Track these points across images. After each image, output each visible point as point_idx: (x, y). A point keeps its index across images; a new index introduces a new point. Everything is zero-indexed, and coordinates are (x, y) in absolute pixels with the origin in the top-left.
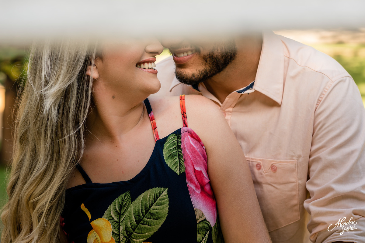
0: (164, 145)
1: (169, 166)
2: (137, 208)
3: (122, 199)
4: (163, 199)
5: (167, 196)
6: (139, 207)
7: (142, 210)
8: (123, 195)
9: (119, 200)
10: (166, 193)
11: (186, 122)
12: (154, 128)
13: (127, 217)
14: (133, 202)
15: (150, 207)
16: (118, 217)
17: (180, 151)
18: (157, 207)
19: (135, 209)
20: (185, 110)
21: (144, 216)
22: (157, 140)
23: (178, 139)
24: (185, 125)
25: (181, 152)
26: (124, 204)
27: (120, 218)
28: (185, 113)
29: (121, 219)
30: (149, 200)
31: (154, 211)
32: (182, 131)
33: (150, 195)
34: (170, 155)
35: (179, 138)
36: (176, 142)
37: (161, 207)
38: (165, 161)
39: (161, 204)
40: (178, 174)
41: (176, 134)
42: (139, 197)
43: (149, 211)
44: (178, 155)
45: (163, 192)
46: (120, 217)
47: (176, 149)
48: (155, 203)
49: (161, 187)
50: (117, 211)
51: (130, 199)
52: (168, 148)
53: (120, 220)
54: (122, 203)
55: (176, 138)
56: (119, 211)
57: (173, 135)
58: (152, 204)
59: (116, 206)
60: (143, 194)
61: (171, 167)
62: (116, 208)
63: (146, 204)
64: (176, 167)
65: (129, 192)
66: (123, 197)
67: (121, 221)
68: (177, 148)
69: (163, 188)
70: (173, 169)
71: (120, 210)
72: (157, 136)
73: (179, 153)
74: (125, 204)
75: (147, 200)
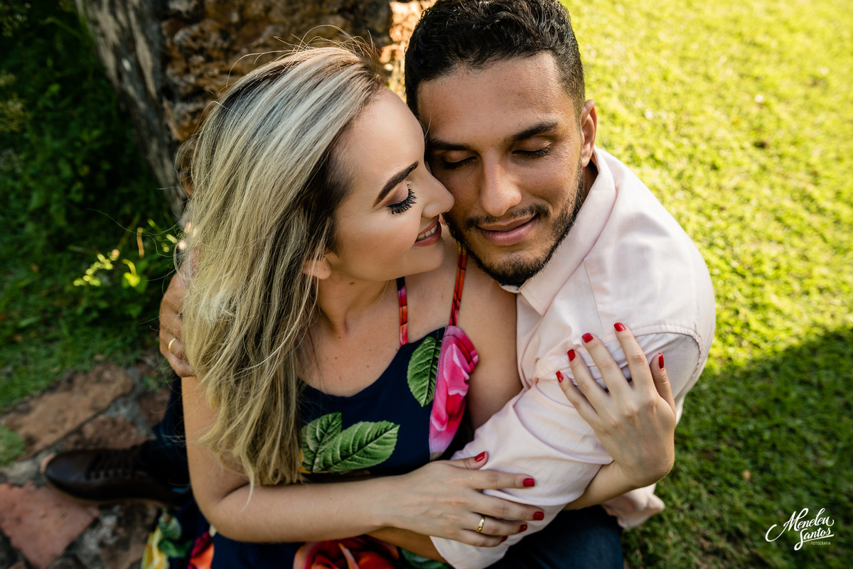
0: (413, 354)
1: (411, 390)
2: (347, 441)
3: (328, 421)
4: (388, 438)
5: (396, 436)
6: (350, 440)
7: (353, 445)
8: (330, 416)
9: (321, 421)
10: (395, 430)
11: (457, 316)
12: (404, 320)
13: (329, 448)
14: (344, 431)
15: (367, 443)
17: (435, 367)
18: (377, 446)
19: (343, 441)
20: (461, 294)
21: (354, 453)
22: (404, 343)
23: (436, 346)
24: (453, 321)
25: (435, 370)
27: (318, 448)
28: (460, 300)
29: (320, 450)
30: (368, 435)
31: (371, 450)
32: (447, 333)
33: (371, 430)
34: (418, 374)
35: (438, 344)
36: (433, 351)
37: (383, 447)
38: (409, 382)
39: (384, 444)
40: (422, 405)
41: (435, 337)
42: (355, 425)
43: (364, 448)
44: (429, 374)
45: (391, 429)
46: (319, 446)
47: (429, 363)
48: (376, 441)
49: (391, 422)
50: (316, 438)
51: (341, 427)
52: (417, 361)
53: (317, 450)
54: (327, 428)
55: (434, 344)
56: (319, 439)
57: (430, 338)
58: (371, 441)
59: (316, 429)
60: (361, 424)
61: (414, 394)
62: (315, 432)
63: (361, 440)
64: (422, 395)
65: (340, 414)
67: (319, 452)
68: (431, 361)
69: (392, 424)
70: (416, 397)
72: (406, 337)
73: (432, 370)
74: (331, 432)
75: (364, 435)
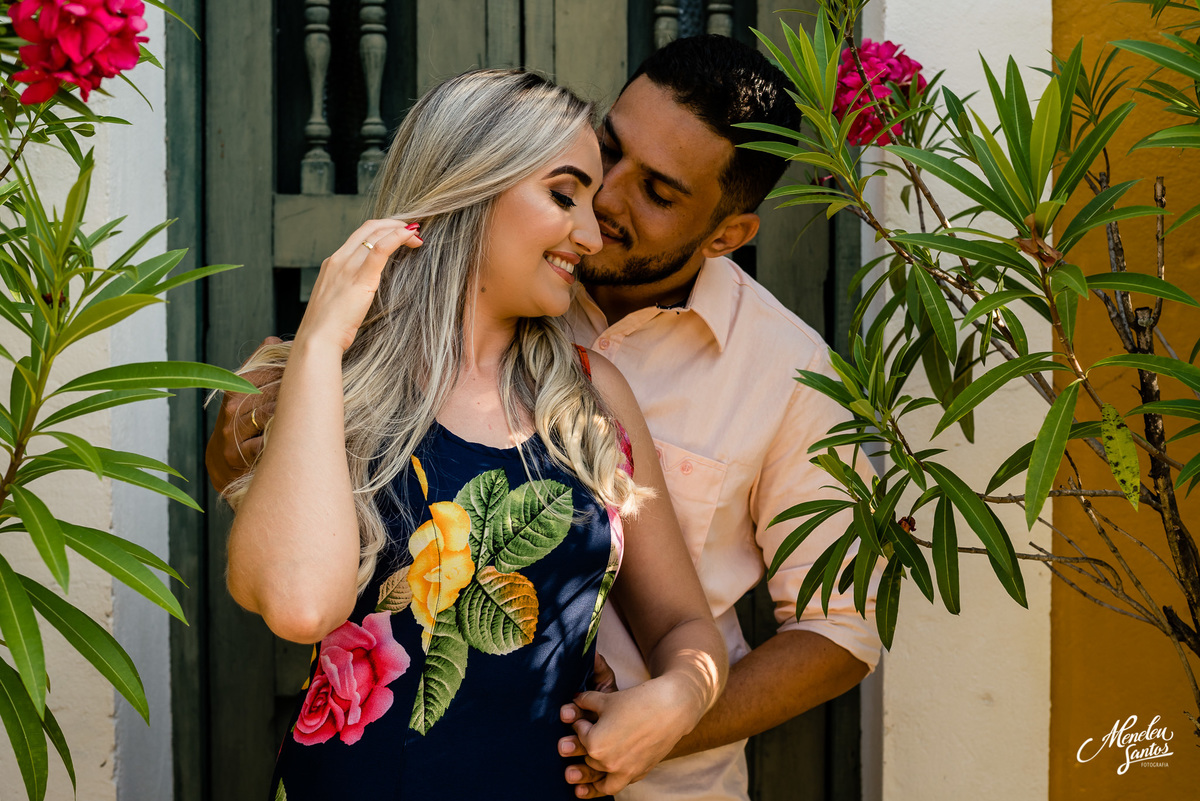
2: (517, 505)
3: (492, 480)
7: (525, 511)
8: (494, 473)
9: (484, 479)
10: (568, 495)
13: (498, 515)
14: (512, 492)
15: (540, 511)
16: (484, 510)
18: (552, 515)
19: (513, 505)
21: (527, 523)
26: (495, 491)
27: (486, 513)
29: (489, 517)
31: (546, 520)
43: (538, 517)
45: (564, 492)
46: (486, 510)
48: (549, 507)
51: (507, 486)
53: (486, 516)
54: (492, 488)
56: (485, 501)
58: (544, 507)
59: (480, 488)
60: (529, 483)
62: (480, 492)
63: (533, 503)
65: (504, 471)
66: (493, 478)
67: (487, 519)
69: (564, 486)
71: (488, 499)
74: (497, 491)
